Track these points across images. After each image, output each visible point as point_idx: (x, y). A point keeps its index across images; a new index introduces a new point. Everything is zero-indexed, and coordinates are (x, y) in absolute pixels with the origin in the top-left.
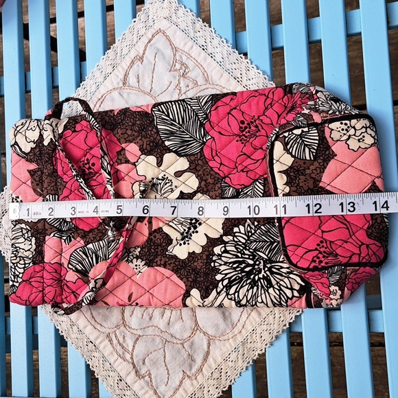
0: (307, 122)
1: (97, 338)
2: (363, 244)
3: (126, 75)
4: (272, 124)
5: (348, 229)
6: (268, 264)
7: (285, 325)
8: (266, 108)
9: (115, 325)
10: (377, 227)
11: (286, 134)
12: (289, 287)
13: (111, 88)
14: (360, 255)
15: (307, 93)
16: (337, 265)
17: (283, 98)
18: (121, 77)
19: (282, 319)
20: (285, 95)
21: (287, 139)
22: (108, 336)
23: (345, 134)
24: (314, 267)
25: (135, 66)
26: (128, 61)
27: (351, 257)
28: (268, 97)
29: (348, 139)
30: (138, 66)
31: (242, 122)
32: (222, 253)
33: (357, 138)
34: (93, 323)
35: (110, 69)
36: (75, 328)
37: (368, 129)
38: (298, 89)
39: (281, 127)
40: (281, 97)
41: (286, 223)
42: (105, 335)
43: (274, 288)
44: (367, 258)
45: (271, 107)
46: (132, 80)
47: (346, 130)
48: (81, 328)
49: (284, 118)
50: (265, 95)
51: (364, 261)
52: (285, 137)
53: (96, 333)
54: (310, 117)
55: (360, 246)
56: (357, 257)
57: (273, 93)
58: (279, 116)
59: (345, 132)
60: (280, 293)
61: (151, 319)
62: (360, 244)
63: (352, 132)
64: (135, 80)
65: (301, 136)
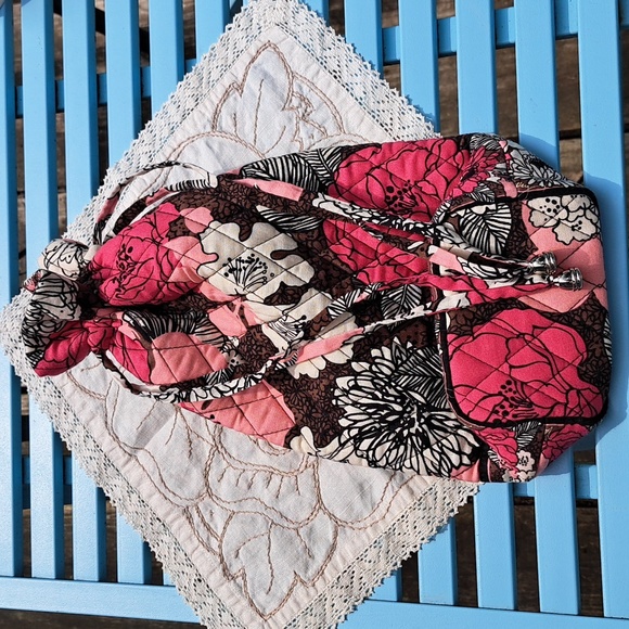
0: (495, 196)
1: (168, 514)
2: (572, 388)
3: (216, 113)
4: (437, 195)
5: (550, 364)
6: (424, 411)
7: (453, 510)
8: (429, 170)
9: (196, 494)
10: (594, 363)
11: (461, 213)
12: (456, 449)
13: (193, 133)
14: (566, 405)
15: (494, 151)
16: (531, 420)
17: (454, 156)
18: (209, 115)
19: (447, 501)
20: (458, 150)
21: (462, 220)
22: (185, 511)
23: (551, 217)
24: (495, 420)
25: (231, 99)
26: (219, 90)
27: (552, 408)
28: (431, 153)
29: (557, 225)
30: (235, 99)
31: (390, 189)
32: (351, 388)
33: (570, 224)
34: (163, 489)
35: (190, 103)
36: (134, 496)
37: (588, 211)
38: (480, 143)
39: (455, 201)
40: (453, 153)
41: (454, 351)
42: (181, 509)
43: (432, 450)
44: (577, 410)
45: (436, 168)
46: (225, 121)
47: (555, 211)
48: (144, 497)
49: (459, 187)
50: (426, 149)
51: (572, 415)
52: (460, 217)
53: (167, 506)
54: (500, 188)
55: (568, 391)
56: (562, 408)
57: (439, 146)
58: (448, 184)
59: (552, 214)
60: (441, 458)
61: (249, 487)
62: (568, 388)
63: (563, 214)
64: (231, 122)
65: (484, 216)
